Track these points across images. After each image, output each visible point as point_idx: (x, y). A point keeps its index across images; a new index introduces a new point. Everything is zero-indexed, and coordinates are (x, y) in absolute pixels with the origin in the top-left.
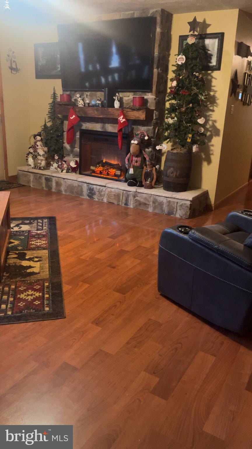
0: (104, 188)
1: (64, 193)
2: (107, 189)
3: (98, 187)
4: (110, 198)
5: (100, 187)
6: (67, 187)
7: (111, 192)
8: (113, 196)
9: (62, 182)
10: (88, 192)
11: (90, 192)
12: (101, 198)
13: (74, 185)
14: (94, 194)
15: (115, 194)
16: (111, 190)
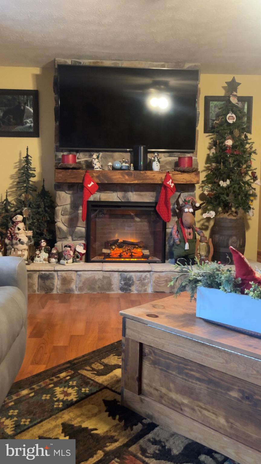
0: (147, 274)
1: (76, 292)
2: (153, 274)
3: (138, 274)
4: (159, 286)
5: (142, 273)
6: (84, 283)
7: (160, 277)
8: (163, 282)
9: (74, 276)
10: (121, 284)
11: (125, 284)
12: (143, 288)
13: (96, 278)
14: (132, 284)
15: (166, 279)
16: (159, 275)
